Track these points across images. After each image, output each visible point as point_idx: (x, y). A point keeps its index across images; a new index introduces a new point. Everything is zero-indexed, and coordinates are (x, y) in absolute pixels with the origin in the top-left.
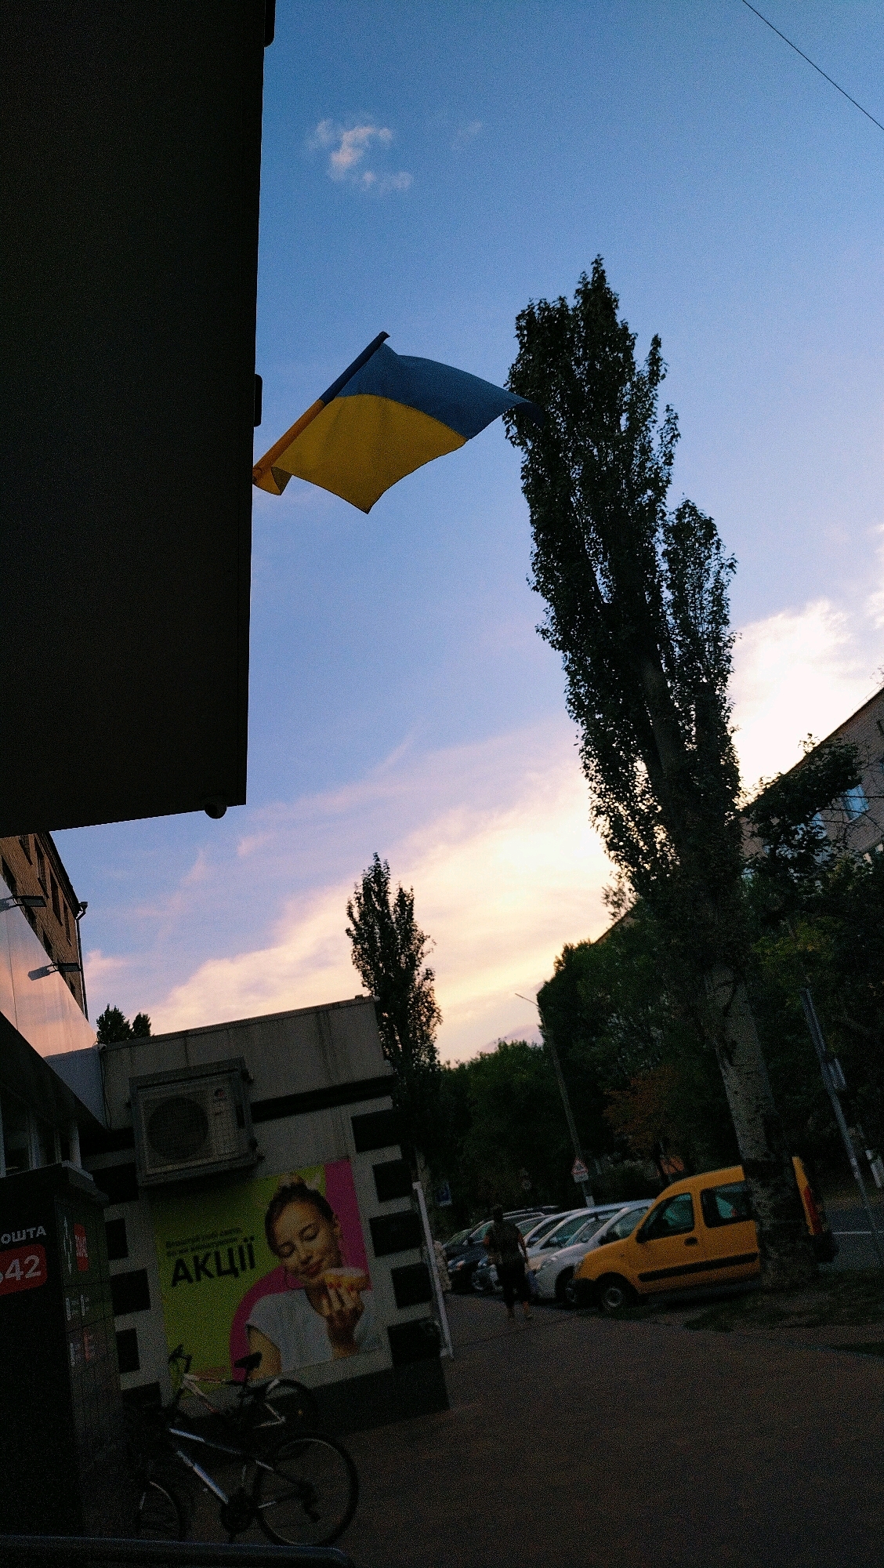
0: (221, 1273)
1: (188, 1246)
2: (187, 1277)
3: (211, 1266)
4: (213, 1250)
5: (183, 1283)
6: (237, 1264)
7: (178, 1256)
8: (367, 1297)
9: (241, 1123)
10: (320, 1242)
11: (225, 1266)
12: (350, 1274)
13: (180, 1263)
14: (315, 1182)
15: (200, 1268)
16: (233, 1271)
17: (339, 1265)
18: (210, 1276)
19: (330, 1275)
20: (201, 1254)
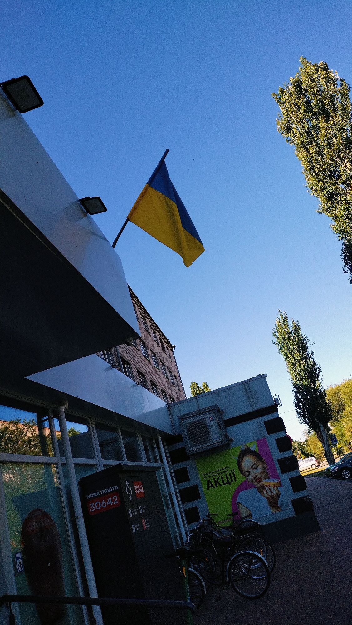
0: (224, 484)
1: (211, 475)
2: (212, 486)
3: (220, 481)
4: (220, 476)
6: (230, 480)
7: (207, 479)
8: (280, 489)
10: (259, 470)
11: (226, 481)
12: (273, 482)
13: (209, 481)
14: (254, 447)
15: (216, 482)
16: (229, 483)
17: (268, 478)
18: (221, 485)
19: (265, 482)
20: (216, 477)
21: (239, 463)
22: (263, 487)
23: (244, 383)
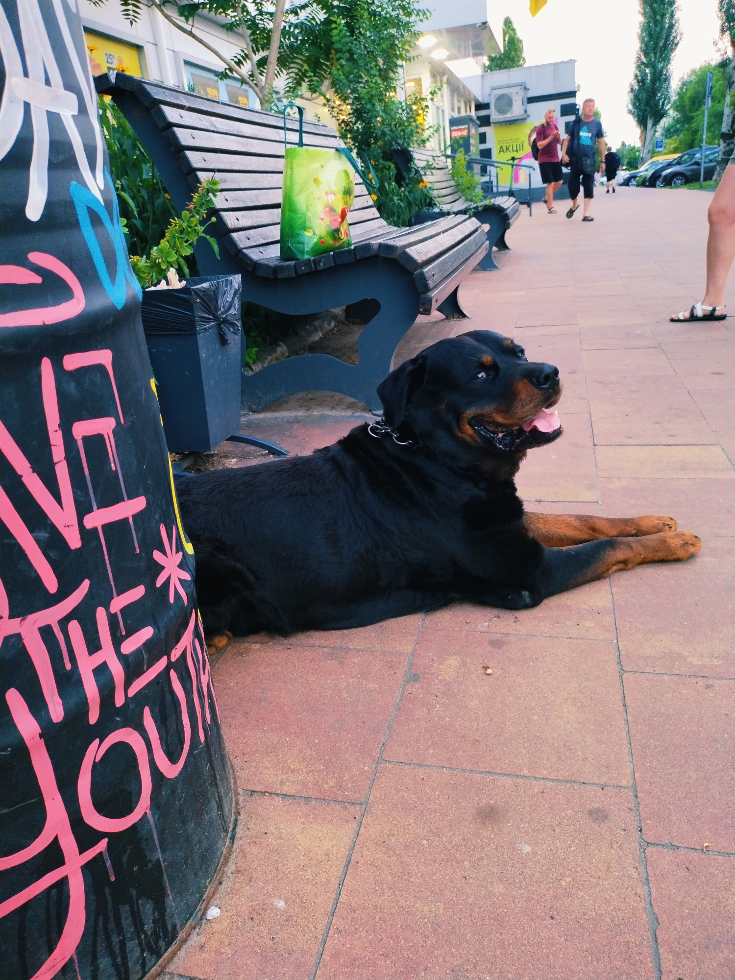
0: (513, 151)
1: (504, 142)
2: (503, 151)
3: (510, 148)
4: (511, 144)
5: (502, 153)
6: (518, 149)
7: (501, 145)
9: (523, 104)
11: (515, 149)
13: (502, 147)
15: (507, 149)
16: (517, 151)
18: (510, 151)
20: (508, 145)
21: (529, 136)
23: (555, 65)
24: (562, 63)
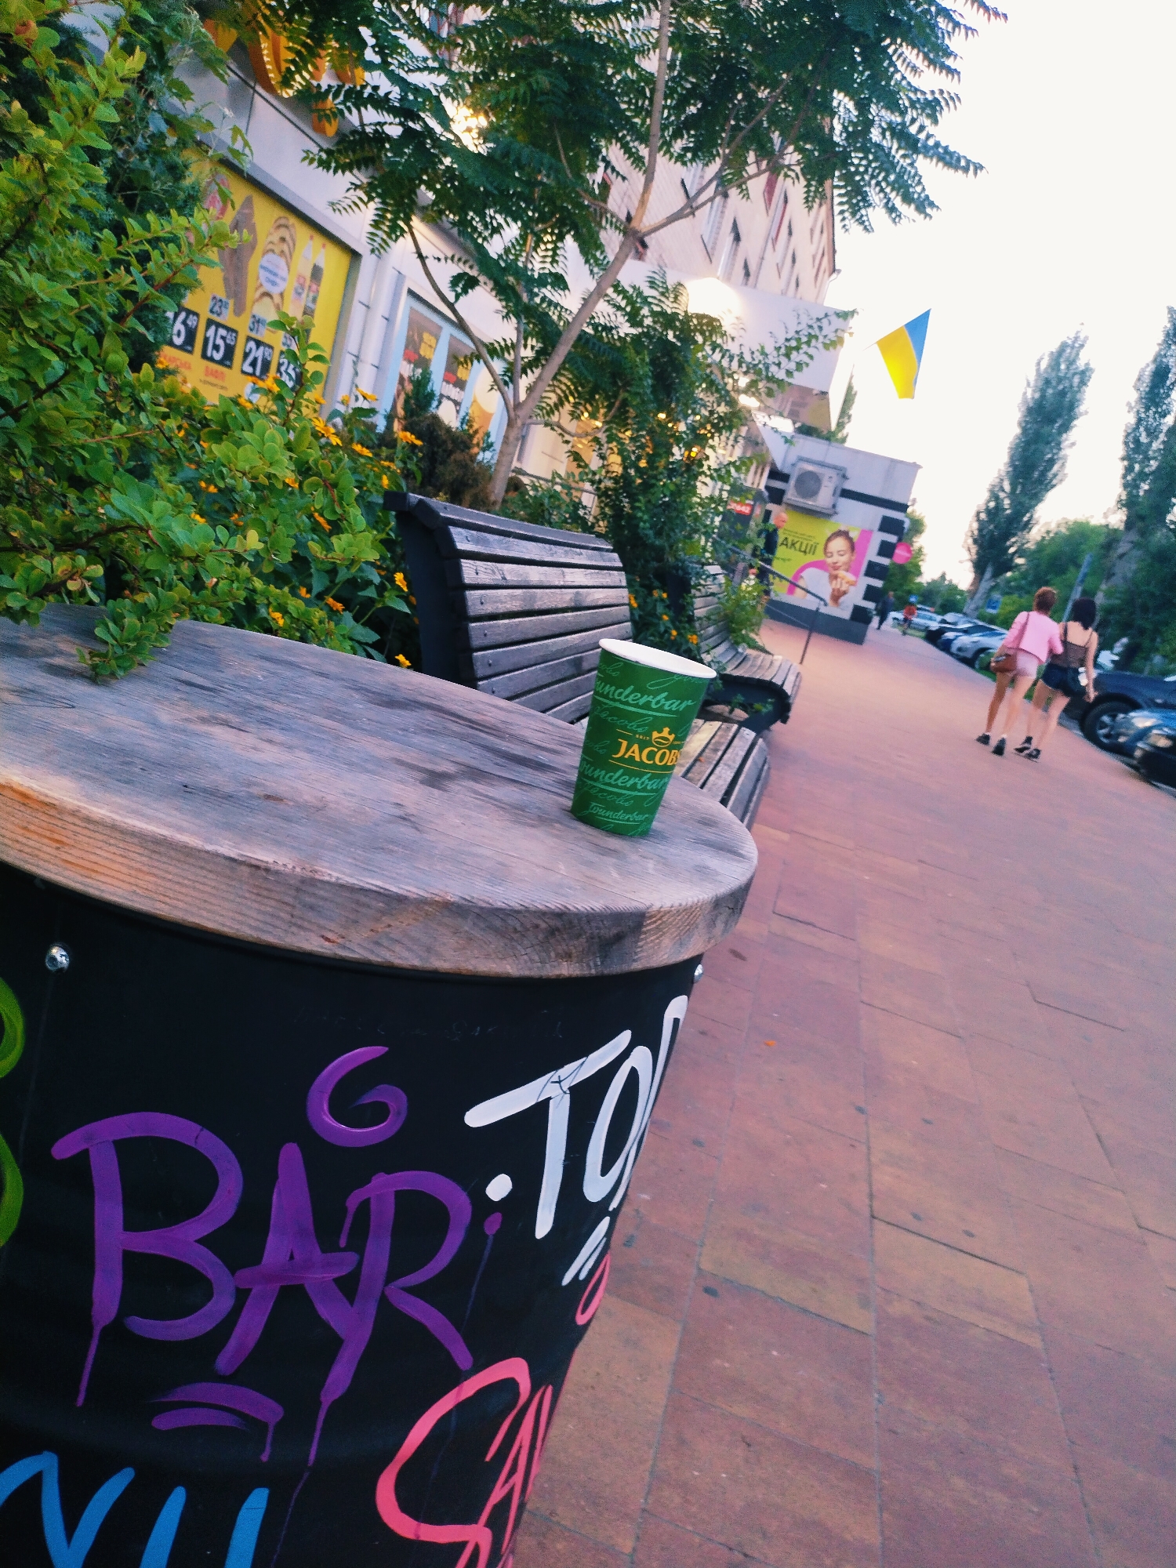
0: (801, 550)
1: (794, 534)
3: (797, 546)
4: (802, 540)
6: (809, 550)
8: (852, 589)
9: (834, 494)
10: (845, 559)
11: (804, 549)
12: (850, 577)
14: (854, 534)
15: (793, 544)
16: (805, 552)
17: (847, 571)
18: (797, 549)
19: (841, 573)
20: (797, 540)
21: (829, 540)
22: (836, 577)
23: (893, 461)
24: (902, 462)
